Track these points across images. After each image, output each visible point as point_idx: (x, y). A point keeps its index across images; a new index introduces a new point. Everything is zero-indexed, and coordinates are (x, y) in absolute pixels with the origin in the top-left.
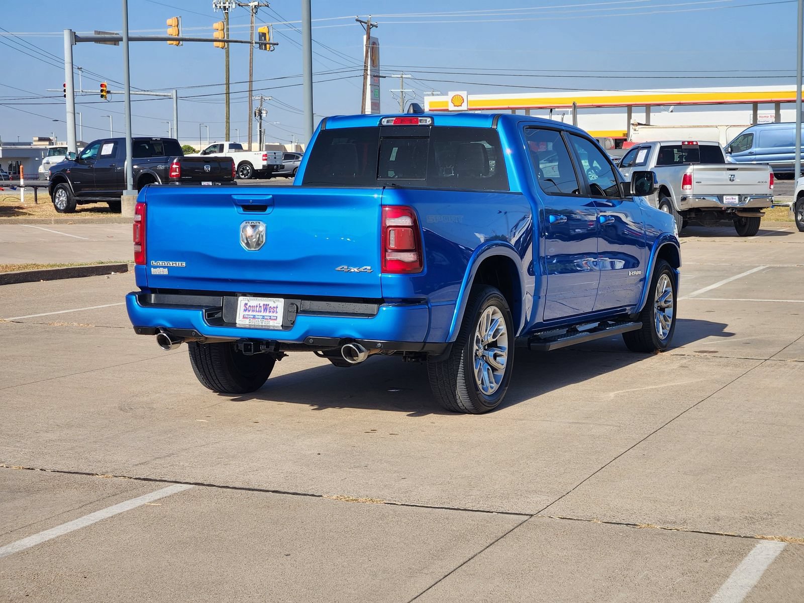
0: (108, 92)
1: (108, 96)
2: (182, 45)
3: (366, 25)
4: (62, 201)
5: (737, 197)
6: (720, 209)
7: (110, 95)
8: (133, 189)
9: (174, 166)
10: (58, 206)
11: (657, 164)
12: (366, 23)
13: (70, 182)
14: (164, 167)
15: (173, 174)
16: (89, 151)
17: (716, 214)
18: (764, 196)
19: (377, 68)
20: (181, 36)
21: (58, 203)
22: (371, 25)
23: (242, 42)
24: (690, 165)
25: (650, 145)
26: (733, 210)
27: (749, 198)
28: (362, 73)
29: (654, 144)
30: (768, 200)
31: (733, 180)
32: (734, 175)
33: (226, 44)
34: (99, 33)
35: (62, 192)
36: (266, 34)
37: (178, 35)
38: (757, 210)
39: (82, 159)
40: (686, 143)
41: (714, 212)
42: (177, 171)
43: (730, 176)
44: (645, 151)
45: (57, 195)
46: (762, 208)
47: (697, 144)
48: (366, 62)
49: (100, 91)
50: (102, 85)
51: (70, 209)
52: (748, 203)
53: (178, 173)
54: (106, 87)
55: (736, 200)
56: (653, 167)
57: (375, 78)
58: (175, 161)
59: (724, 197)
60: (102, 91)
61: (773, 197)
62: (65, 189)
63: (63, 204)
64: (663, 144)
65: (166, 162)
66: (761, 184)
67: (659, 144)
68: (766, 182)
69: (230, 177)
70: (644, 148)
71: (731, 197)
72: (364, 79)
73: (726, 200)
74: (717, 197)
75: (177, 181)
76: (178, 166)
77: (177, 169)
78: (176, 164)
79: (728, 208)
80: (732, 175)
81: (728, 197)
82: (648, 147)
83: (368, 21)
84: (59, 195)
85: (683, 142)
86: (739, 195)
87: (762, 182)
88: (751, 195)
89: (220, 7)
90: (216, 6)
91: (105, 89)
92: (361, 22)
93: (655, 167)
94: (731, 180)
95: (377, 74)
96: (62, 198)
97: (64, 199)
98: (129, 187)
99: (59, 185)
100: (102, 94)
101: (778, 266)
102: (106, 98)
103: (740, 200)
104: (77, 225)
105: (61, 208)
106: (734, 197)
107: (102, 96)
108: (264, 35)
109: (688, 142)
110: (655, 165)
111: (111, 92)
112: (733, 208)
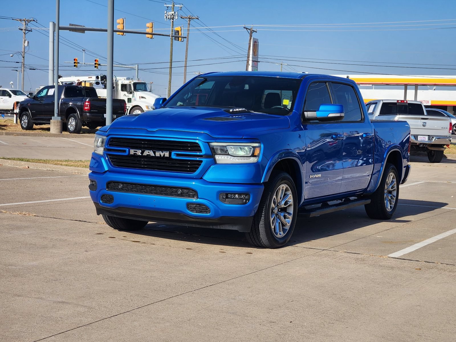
0: (99, 65)
1: (99, 67)
2: (125, 35)
3: (250, 31)
4: (25, 122)
5: (427, 137)
6: (415, 144)
7: (100, 66)
8: (58, 116)
9: (87, 103)
10: (23, 125)
11: (380, 114)
12: (250, 30)
13: (30, 112)
14: (80, 103)
15: (86, 108)
16: (42, 92)
17: (415, 147)
18: (445, 137)
19: (257, 57)
20: (125, 30)
21: (23, 124)
22: (253, 31)
23: (163, 35)
24: (397, 115)
25: (377, 102)
26: (424, 145)
27: (435, 138)
28: (246, 59)
29: (379, 101)
30: (447, 140)
31: (425, 126)
32: (426, 123)
33: (153, 36)
34: (72, 25)
35: (25, 117)
36: (179, 31)
37: (123, 29)
38: (441, 146)
39: (37, 97)
40: (400, 101)
41: (414, 146)
42: (88, 106)
43: (423, 123)
44: (374, 106)
45: (23, 119)
46: (444, 145)
47: (407, 102)
48: (249, 53)
49: (94, 64)
50: (95, 60)
51: (29, 127)
52: (434, 141)
53: (88, 108)
54: (98, 61)
55: (426, 139)
56: (377, 116)
57: (255, 63)
58: (87, 100)
59: (419, 137)
60: (95, 64)
61: (451, 138)
62: (27, 115)
63: (26, 125)
64: (384, 102)
65: (82, 101)
66: (443, 129)
67: (382, 101)
68: (447, 128)
69: (122, 112)
70: (374, 103)
71: (423, 137)
72: (247, 62)
73: (420, 138)
74: (414, 136)
75: (88, 113)
76: (89, 104)
77: (88, 105)
78: (88, 102)
79: (421, 144)
80: (424, 123)
81: (421, 137)
82: (375, 103)
83: (251, 29)
84: (24, 119)
85: (398, 101)
86: (429, 136)
87: (444, 128)
88: (436, 136)
89: (169, 18)
90: (166, 17)
91: (97, 62)
92: (247, 29)
93: (379, 116)
94: (423, 126)
95: (257, 60)
96: (25, 120)
97: (26, 121)
98: (56, 115)
99: (24, 113)
100: (95, 65)
101: (434, 182)
102: (98, 68)
103: (429, 139)
104: (19, 136)
105: (25, 127)
106: (425, 137)
107: (95, 67)
108: (178, 32)
109: (401, 101)
110: (379, 114)
111: (101, 65)
112: (424, 144)
